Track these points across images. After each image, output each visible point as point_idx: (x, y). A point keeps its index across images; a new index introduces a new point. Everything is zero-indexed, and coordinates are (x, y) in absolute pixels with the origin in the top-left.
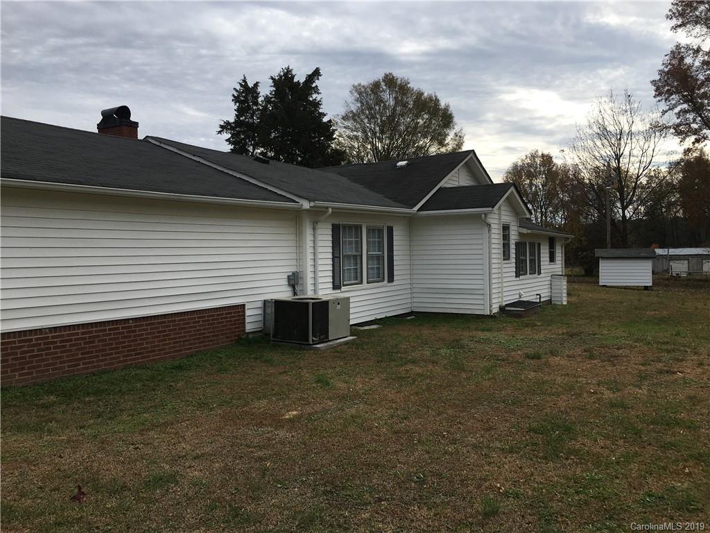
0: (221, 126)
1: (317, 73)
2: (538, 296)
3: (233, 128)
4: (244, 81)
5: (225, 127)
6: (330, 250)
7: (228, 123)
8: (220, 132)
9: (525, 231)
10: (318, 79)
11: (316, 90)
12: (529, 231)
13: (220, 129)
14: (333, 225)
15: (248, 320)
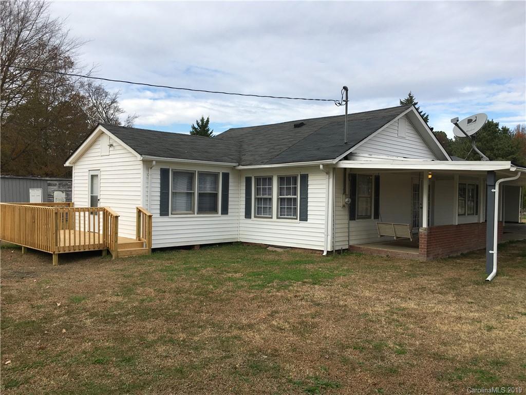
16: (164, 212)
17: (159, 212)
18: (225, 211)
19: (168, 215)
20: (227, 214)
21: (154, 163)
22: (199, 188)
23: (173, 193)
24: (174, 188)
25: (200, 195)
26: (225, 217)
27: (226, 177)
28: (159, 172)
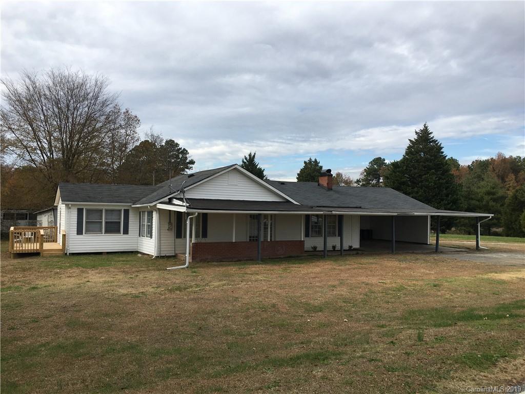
16: (80, 232)
17: (76, 232)
18: (126, 232)
19: (82, 234)
20: (128, 234)
21: (70, 206)
22: (106, 219)
23: (87, 222)
24: (87, 218)
25: (106, 223)
26: (126, 236)
27: (127, 212)
28: (76, 210)
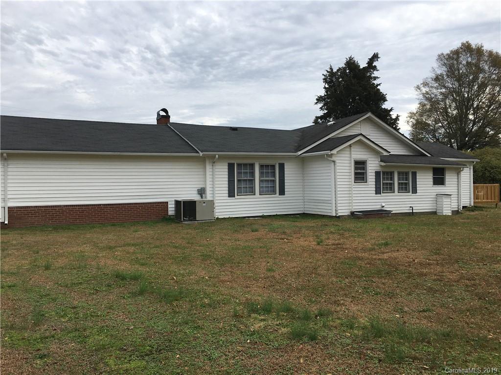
0: (317, 99)
1: (375, 57)
2: (411, 208)
3: (324, 100)
4: (331, 69)
5: (319, 99)
6: (227, 176)
7: (321, 97)
8: (316, 103)
9: (383, 164)
10: (378, 61)
11: (375, 68)
12: (385, 164)
13: (316, 101)
14: (229, 163)
15: (169, 209)
